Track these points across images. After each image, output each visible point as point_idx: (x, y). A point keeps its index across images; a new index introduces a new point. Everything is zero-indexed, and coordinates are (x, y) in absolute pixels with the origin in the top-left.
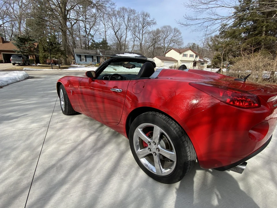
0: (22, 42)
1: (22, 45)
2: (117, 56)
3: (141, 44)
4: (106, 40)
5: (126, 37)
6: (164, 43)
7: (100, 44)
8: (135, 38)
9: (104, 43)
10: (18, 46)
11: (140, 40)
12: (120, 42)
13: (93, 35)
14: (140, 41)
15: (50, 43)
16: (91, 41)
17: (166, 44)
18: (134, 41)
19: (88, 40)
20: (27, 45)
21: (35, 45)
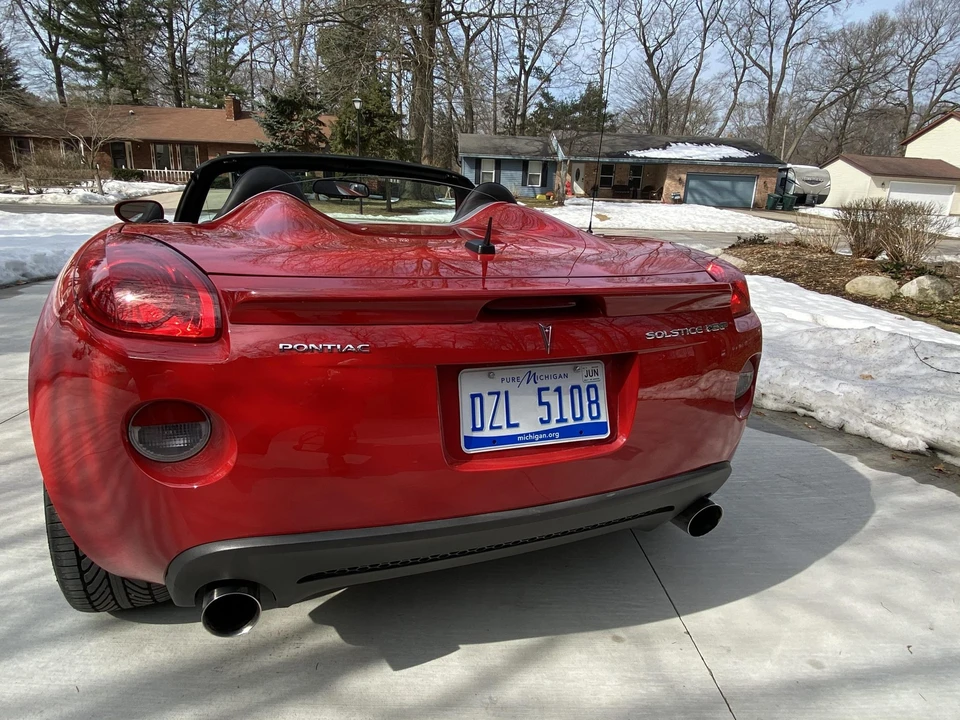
0: (282, 113)
1: (281, 124)
2: (630, 160)
3: (774, 99)
4: (602, 86)
5: (698, 71)
6: (911, 85)
7: (576, 108)
8: (745, 68)
9: (594, 100)
10: (270, 127)
11: (770, 77)
12: (664, 93)
13: (549, 72)
14: (770, 85)
15: (364, 113)
16: (539, 99)
17: (925, 92)
18: (739, 83)
19: (525, 96)
20: (297, 126)
21: (324, 125)
